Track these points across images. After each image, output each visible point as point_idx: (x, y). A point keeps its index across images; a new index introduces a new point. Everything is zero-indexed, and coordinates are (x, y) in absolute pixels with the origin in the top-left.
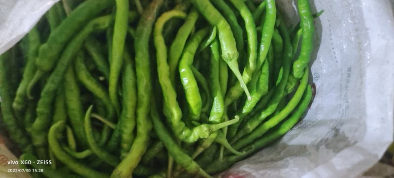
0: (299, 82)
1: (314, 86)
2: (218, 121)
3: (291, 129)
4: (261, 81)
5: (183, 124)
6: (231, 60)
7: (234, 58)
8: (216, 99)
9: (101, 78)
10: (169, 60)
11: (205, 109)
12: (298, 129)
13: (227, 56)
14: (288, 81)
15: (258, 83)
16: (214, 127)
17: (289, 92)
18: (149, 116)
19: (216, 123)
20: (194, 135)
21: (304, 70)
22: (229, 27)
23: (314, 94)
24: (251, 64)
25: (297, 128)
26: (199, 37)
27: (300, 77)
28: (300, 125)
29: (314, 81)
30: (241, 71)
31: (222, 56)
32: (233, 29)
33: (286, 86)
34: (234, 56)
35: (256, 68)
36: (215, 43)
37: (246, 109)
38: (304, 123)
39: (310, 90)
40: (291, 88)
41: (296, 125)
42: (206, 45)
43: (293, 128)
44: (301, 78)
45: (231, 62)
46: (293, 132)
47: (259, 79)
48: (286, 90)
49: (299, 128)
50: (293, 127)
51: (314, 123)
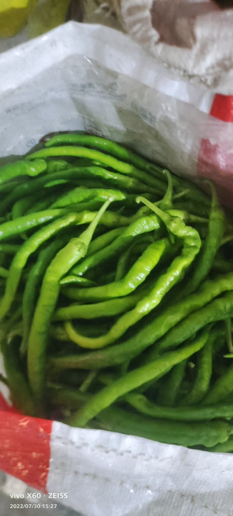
0: (49, 159)
1: (43, 141)
2: (155, 218)
3: (103, 137)
4: (81, 199)
5: (185, 251)
6: (83, 244)
7: (80, 242)
8: (134, 234)
9: (193, 365)
10: (131, 308)
11: (151, 238)
12: (100, 131)
13: (82, 250)
14: (55, 171)
15: (86, 200)
16: (165, 218)
17: (66, 163)
18: (198, 291)
19: (159, 218)
20: (188, 232)
21: (32, 160)
22: (50, 268)
23: (51, 135)
24: (71, 219)
25: (98, 132)
26: (81, 293)
27: (43, 161)
28: (95, 131)
29: (37, 142)
30: (86, 226)
31: (83, 256)
32: (48, 263)
33: (61, 170)
34: (76, 244)
35: (70, 212)
36: (75, 271)
37: (121, 196)
38: (90, 128)
39: (51, 141)
40: (61, 164)
41: (97, 136)
42: (84, 280)
43: (101, 135)
44: (43, 158)
45: (85, 243)
46: (106, 133)
47: (81, 202)
48: (66, 168)
49: (98, 130)
50: (101, 137)
51: (86, 116)
